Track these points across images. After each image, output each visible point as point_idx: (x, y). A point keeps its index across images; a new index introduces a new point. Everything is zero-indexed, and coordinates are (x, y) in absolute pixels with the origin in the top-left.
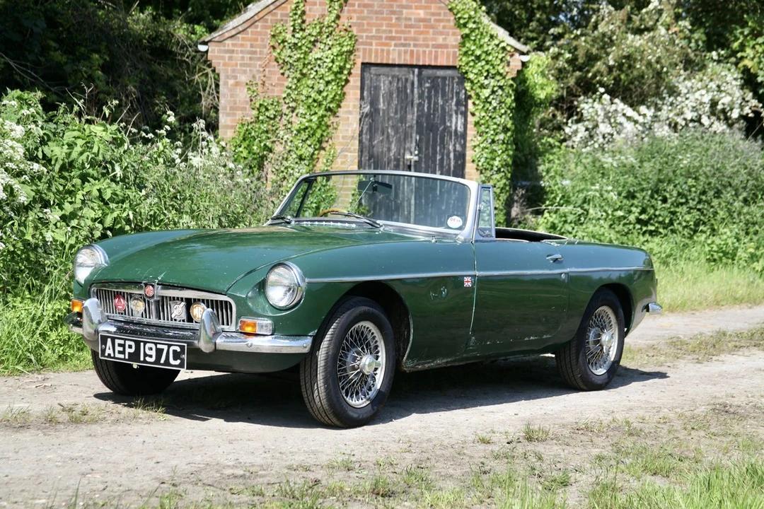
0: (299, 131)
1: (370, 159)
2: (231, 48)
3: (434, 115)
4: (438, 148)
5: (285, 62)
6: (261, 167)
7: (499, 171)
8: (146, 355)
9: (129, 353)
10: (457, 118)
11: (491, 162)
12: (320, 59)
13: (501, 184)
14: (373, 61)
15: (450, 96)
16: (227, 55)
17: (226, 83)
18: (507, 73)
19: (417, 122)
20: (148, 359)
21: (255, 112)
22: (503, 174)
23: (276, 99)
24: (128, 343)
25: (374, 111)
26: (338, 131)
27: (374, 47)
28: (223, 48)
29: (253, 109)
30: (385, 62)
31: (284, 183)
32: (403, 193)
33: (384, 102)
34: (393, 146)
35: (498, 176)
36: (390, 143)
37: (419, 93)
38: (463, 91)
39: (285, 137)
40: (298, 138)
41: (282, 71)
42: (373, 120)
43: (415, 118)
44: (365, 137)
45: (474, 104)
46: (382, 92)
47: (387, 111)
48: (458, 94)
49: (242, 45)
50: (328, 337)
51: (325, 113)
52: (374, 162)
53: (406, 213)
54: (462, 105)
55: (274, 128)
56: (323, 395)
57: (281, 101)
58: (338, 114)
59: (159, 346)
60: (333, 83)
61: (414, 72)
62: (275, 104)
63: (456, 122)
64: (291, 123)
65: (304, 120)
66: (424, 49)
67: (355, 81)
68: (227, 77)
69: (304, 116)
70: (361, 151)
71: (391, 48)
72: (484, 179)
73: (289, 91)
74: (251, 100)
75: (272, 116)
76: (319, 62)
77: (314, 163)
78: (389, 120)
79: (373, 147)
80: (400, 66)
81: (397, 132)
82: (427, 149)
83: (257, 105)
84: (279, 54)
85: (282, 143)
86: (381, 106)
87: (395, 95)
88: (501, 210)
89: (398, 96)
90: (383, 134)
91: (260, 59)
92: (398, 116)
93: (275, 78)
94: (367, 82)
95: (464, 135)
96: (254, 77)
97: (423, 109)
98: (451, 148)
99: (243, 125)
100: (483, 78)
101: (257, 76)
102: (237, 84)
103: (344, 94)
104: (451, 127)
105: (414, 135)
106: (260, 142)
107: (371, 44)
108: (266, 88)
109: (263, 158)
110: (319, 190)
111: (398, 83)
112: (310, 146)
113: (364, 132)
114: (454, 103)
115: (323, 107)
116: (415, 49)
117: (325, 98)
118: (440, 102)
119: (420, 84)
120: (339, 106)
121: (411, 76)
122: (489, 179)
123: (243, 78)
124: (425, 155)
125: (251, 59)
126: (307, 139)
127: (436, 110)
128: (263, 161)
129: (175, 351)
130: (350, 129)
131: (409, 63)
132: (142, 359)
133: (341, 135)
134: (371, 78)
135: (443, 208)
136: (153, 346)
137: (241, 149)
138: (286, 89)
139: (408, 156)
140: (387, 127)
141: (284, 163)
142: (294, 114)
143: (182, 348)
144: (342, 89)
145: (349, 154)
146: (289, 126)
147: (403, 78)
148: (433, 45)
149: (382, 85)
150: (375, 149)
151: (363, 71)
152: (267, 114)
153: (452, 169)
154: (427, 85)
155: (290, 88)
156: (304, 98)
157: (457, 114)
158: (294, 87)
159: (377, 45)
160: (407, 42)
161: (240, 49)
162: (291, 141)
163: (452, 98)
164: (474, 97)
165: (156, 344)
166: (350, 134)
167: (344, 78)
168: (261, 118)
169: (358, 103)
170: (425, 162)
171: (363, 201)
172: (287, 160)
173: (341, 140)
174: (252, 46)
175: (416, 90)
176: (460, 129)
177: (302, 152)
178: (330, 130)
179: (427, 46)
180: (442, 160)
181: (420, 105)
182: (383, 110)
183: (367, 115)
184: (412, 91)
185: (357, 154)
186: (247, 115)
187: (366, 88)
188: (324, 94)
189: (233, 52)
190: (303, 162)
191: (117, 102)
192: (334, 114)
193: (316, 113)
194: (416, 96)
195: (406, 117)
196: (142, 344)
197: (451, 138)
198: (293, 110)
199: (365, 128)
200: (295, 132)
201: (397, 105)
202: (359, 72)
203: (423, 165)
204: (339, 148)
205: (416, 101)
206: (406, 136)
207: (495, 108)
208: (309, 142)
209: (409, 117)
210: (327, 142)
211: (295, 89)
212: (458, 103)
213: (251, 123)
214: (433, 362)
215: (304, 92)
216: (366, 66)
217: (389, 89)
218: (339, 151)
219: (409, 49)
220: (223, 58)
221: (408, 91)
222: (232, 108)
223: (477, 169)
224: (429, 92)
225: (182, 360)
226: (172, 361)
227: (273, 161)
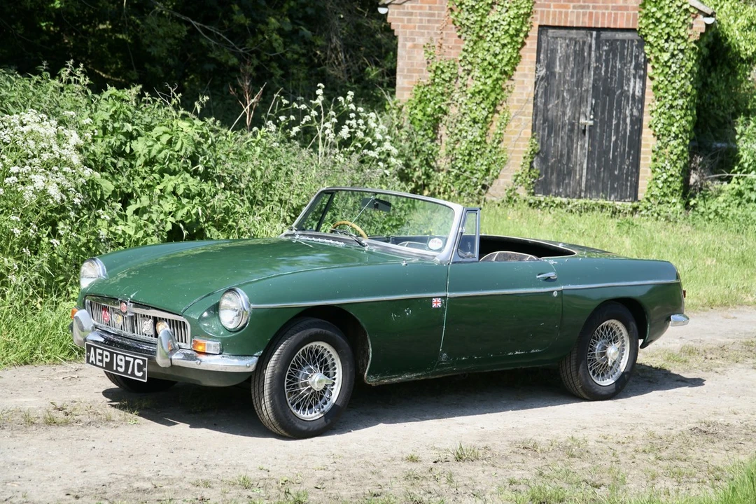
0: (473, 94)
1: (544, 122)
2: (410, 10)
3: (612, 79)
4: (614, 113)
5: (462, 25)
6: (435, 128)
7: (676, 137)
8: (117, 365)
9: (106, 362)
10: (635, 82)
11: (669, 128)
12: (497, 22)
13: (678, 151)
14: (550, 24)
15: (629, 59)
16: (406, 18)
17: (404, 46)
18: (690, 35)
19: (593, 85)
20: (119, 369)
21: (432, 75)
22: (681, 140)
23: (452, 62)
24: (105, 353)
25: (550, 75)
26: (513, 94)
27: (552, 9)
28: (402, 11)
29: (430, 71)
30: (562, 24)
31: (457, 146)
32: (576, 157)
33: (560, 66)
34: (568, 110)
35: (674, 143)
36: (565, 107)
37: (596, 56)
38: (643, 55)
39: (460, 100)
40: (472, 100)
41: (458, 34)
42: (548, 84)
43: (591, 82)
44: (540, 101)
45: (653, 67)
46: (559, 55)
47: (562, 75)
48: (637, 57)
49: (421, 8)
50: (274, 357)
51: (500, 76)
52: (548, 126)
53: (578, 177)
54: (641, 69)
55: (449, 91)
56: (269, 409)
57: (458, 63)
58: (513, 77)
59: (127, 359)
60: (509, 46)
61: (591, 35)
62: (451, 66)
63: (634, 87)
64: (466, 86)
65: (479, 83)
66: (604, 11)
67: (532, 44)
68: (406, 39)
69: (479, 79)
70: (535, 115)
71: (570, 10)
72: (660, 145)
73: (465, 54)
74: (428, 63)
75: (448, 79)
76: (495, 25)
77: (488, 126)
78: (564, 83)
79: (548, 111)
80: (578, 28)
81: (572, 96)
82: (603, 113)
83: (434, 68)
84: (457, 16)
85: (456, 106)
86: (558, 69)
87: (571, 59)
88: (678, 177)
89: (575, 59)
90: (558, 98)
91: (437, 21)
92: (575, 79)
93: (452, 40)
94: (544, 45)
95: (642, 100)
96: (431, 39)
97: (601, 73)
98: (628, 112)
99: (419, 87)
100: (663, 41)
101: (435, 38)
102: (415, 46)
103: (520, 56)
104: (628, 91)
105: (590, 99)
106: (435, 104)
107: (549, 6)
108: (442, 51)
109: (438, 120)
110: (490, 151)
111: (575, 46)
112: (484, 109)
113: (539, 95)
114: (632, 67)
115: (498, 70)
116: (594, 11)
117: (500, 61)
118: (618, 65)
119: (598, 47)
120: (514, 69)
121: (589, 38)
122: (666, 145)
123: (421, 41)
124: (601, 120)
125: (429, 21)
126: (481, 102)
127: (613, 73)
128: (437, 122)
129: (138, 364)
130: (525, 93)
131: (587, 25)
132: (115, 369)
133: (515, 98)
134: (548, 41)
135: (616, 173)
136: (122, 357)
137: (416, 111)
138: (462, 52)
139: (582, 120)
140: (563, 91)
141: (458, 125)
142: (470, 77)
143: (144, 361)
144: (518, 52)
145: (523, 118)
146: (464, 89)
147: (581, 41)
148: (613, 7)
149: (559, 48)
150: (549, 113)
151: (540, 33)
152: (443, 76)
153: (628, 134)
154: (605, 48)
155: (466, 51)
156: (480, 61)
157: (635, 78)
158: (470, 50)
159: (555, 7)
160: (586, 4)
161: (418, 11)
162: (466, 104)
163: (631, 62)
164: (654, 60)
165: (125, 356)
166: (525, 97)
167: (520, 40)
168: (437, 80)
169: (533, 66)
170: (600, 127)
171: (534, 164)
172: (461, 122)
173: (515, 103)
174: (430, 8)
175: (593, 54)
176: (638, 93)
177: (475, 115)
178: (505, 93)
179: (607, 8)
180: (618, 125)
181: (596, 68)
182: (559, 73)
183: (543, 78)
184: (590, 54)
185: (531, 118)
186: (424, 78)
187: (542, 51)
188: (500, 57)
189: (411, 14)
190: (476, 125)
191: (208, 98)
192: (510, 78)
193: (491, 76)
194: (593, 59)
195: (582, 80)
196: (115, 355)
197: (628, 103)
198: (469, 72)
199: (541, 91)
200: (469, 95)
201: (573, 68)
202: (537, 35)
203: (598, 130)
204: (513, 111)
205: (593, 65)
206: (582, 100)
207: (675, 72)
208: (483, 105)
209: (585, 80)
210: (501, 105)
211: (471, 52)
212: (637, 67)
213: (428, 85)
214: (400, 376)
215: (480, 55)
216: (543, 28)
217: (566, 52)
218: (513, 114)
219: (588, 11)
220: (402, 21)
221: (586, 54)
222: (409, 71)
223: (654, 135)
224: (607, 55)
225: (144, 372)
226: (137, 373)
227: (447, 124)
